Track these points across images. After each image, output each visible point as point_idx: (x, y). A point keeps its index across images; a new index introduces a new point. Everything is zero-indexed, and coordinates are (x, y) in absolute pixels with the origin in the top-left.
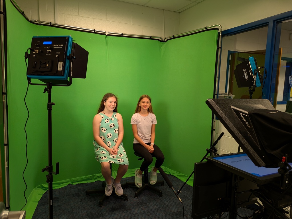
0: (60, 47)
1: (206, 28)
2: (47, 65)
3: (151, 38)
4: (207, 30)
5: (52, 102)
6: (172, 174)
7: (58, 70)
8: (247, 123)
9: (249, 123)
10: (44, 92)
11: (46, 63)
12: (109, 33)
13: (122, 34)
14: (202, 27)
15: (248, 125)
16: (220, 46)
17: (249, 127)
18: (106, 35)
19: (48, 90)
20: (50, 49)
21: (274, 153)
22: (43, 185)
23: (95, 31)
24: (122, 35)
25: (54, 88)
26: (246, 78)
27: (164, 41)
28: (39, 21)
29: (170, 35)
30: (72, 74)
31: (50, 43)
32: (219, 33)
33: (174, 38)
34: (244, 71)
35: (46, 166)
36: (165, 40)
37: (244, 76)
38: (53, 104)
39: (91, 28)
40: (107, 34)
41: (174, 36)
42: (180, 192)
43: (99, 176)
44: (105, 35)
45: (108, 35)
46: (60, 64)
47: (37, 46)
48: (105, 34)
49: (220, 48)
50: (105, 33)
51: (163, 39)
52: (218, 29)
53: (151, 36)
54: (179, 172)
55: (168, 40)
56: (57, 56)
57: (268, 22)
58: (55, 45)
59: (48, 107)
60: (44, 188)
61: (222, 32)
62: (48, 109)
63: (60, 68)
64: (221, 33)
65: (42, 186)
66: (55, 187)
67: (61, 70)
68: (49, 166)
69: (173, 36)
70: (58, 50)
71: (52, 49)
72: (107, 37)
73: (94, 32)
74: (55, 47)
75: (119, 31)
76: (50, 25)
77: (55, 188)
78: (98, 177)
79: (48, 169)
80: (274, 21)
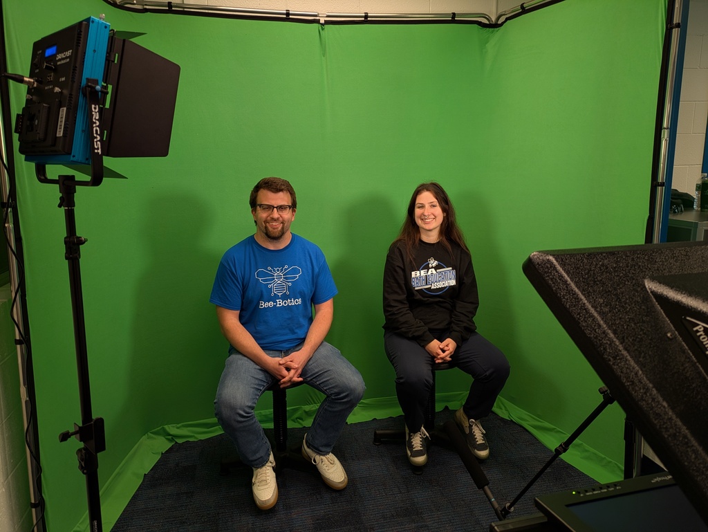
2: (36, 122)
3: (453, 19)
6: (515, 419)
7: (57, 136)
12: (328, 16)
13: (366, 16)
18: (322, 24)
19: (65, 198)
22: (166, 427)
23: (288, 14)
24: (366, 20)
27: (495, 26)
28: (142, 3)
29: (513, 5)
30: (97, 145)
31: (55, 50)
33: (524, 11)
36: (500, 22)
38: (82, 242)
39: (280, 7)
40: (322, 21)
41: (525, 5)
42: (512, 509)
43: (310, 411)
44: (316, 25)
45: (327, 23)
47: (36, 66)
48: (318, 22)
49: (678, 26)
50: (317, 18)
51: (494, 19)
53: (454, 14)
54: (539, 416)
55: (507, 19)
56: (56, 89)
58: (60, 56)
60: (170, 435)
63: (61, 127)
65: (164, 430)
66: (196, 435)
67: (61, 135)
69: (522, 5)
71: (54, 69)
72: (323, 29)
73: (287, 17)
74: (59, 60)
75: (358, 10)
76: (170, 9)
77: (196, 438)
78: (306, 412)
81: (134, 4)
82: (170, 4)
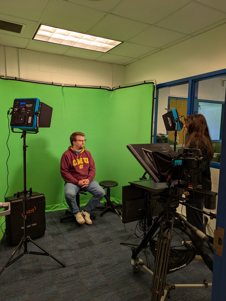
0: (30, 106)
1: (145, 82)
2: (22, 119)
3: (100, 88)
4: (145, 83)
5: (26, 145)
7: (29, 122)
8: (151, 158)
9: (152, 159)
10: (21, 138)
11: (21, 118)
12: (64, 84)
13: (76, 85)
14: (142, 80)
15: (151, 159)
16: (155, 97)
17: (152, 160)
19: (24, 136)
20: (24, 108)
21: (164, 174)
23: (52, 83)
25: (27, 135)
26: (170, 124)
27: (112, 90)
28: (6, 76)
29: (116, 85)
30: (38, 125)
31: (25, 103)
32: (154, 86)
33: (120, 88)
34: (169, 119)
35: (22, 191)
37: (168, 123)
38: (27, 147)
39: (50, 80)
45: (64, 86)
46: (30, 118)
47: (17, 106)
48: (61, 86)
51: (111, 88)
52: (153, 83)
53: (100, 86)
55: (115, 89)
56: (28, 113)
57: (188, 81)
58: (27, 105)
59: (24, 148)
61: (157, 85)
62: (23, 150)
63: (30, 121)
64: (155, 86)
67: (30, 122)
68: (24, 190)
69: (119, 86)
70: (29, 108)
71: (25, 107)
72: (63, 88)
73: (52, 84)
74: (27, 106)
75: (73, 83)
76: (16, 79)
79: (23, 193)
80: (192, 80)
81: (4, 77)
82: (16, 78)
